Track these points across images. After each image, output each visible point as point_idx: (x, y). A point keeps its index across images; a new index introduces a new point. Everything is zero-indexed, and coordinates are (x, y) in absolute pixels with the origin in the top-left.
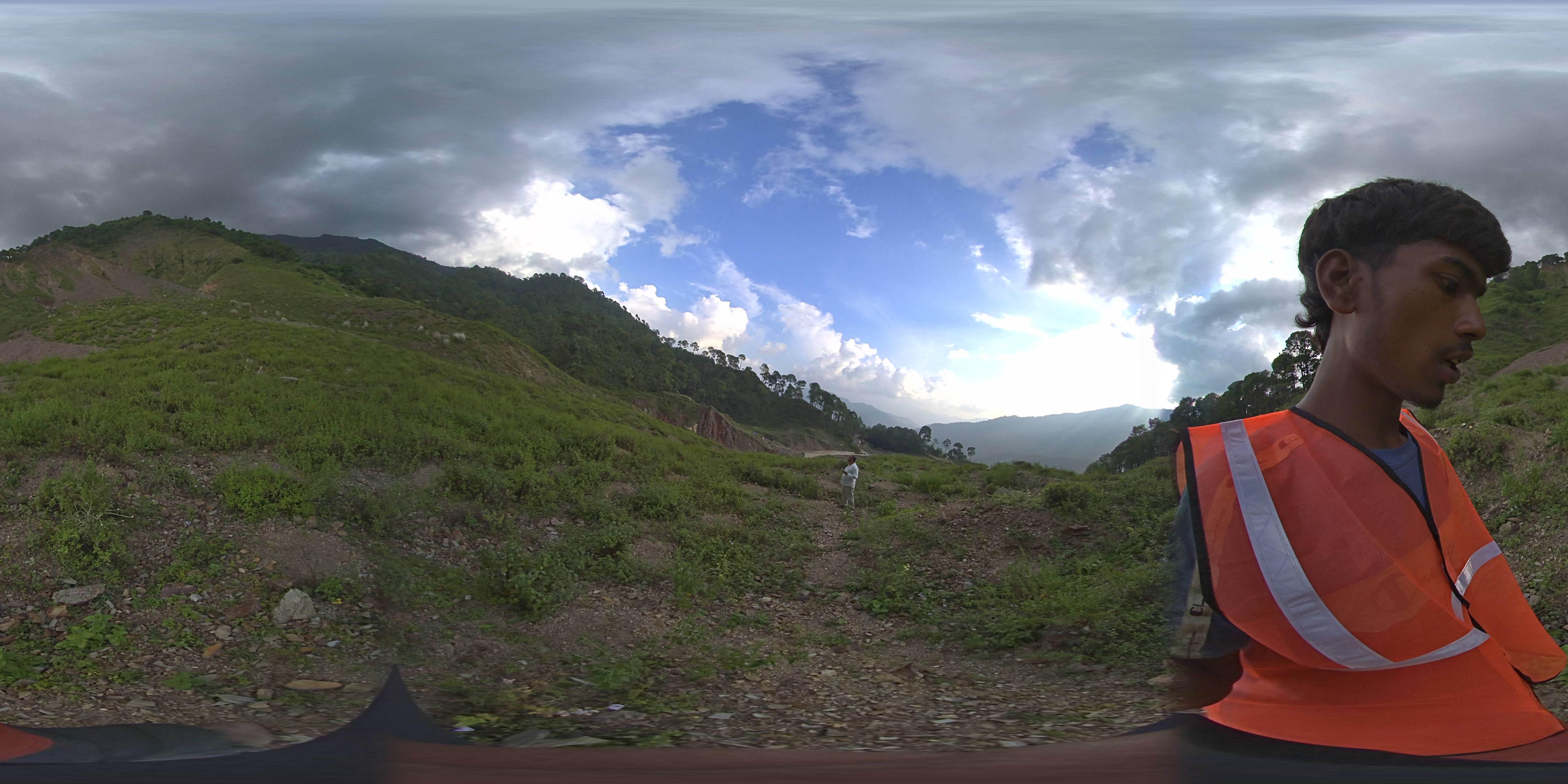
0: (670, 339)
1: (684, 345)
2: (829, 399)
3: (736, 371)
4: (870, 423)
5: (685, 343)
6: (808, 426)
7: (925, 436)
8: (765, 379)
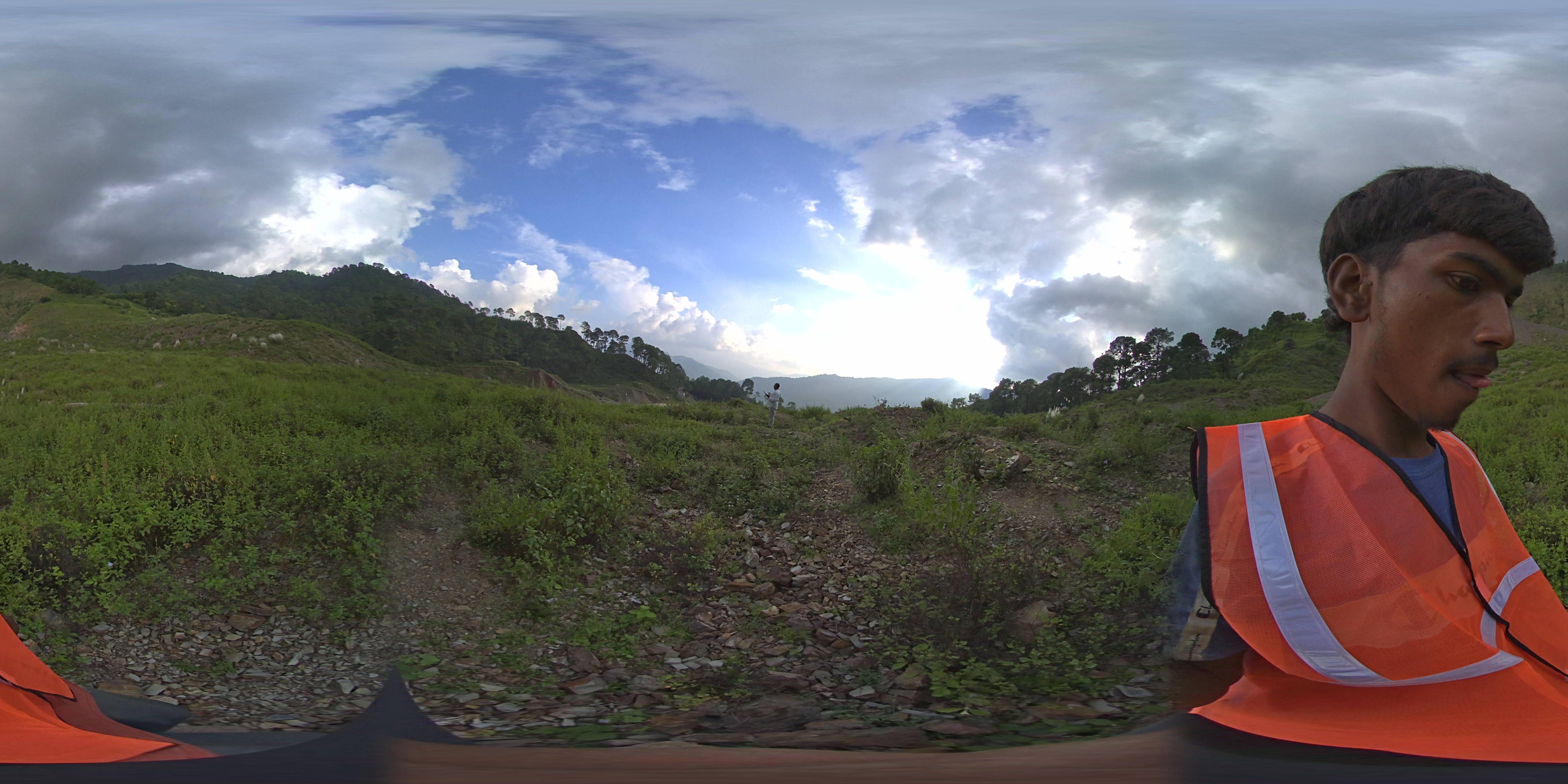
0: (483, 309)
1: (499, 312)
2: (652, 353)
3: (557, 331)
4: (693, 375)
5: (500, 310)
6: (634, 380)
7: (748, 389)
8: (587, 337)
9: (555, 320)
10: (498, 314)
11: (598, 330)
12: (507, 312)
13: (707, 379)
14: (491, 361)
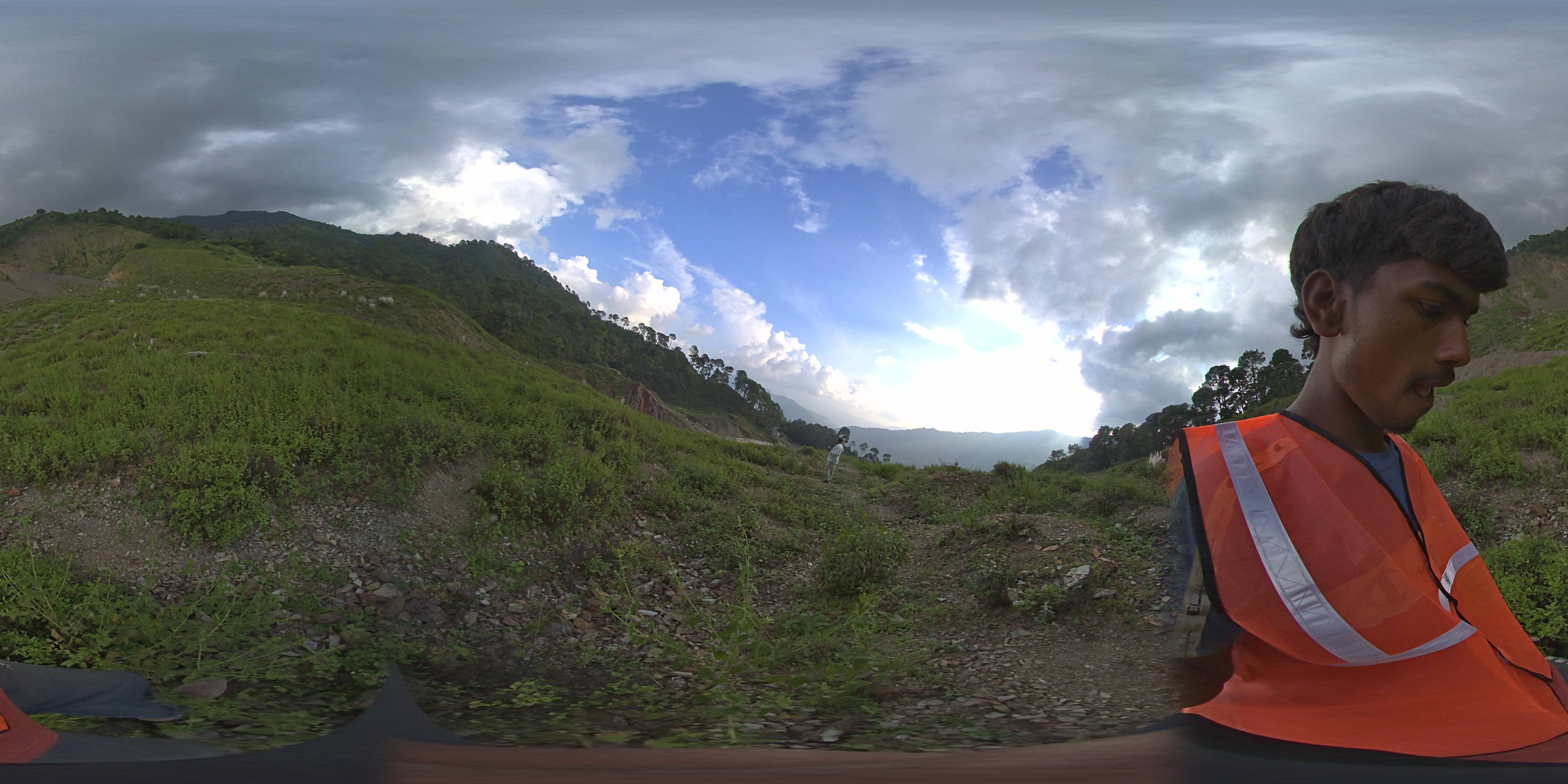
0: (599, 312)
1: (614, 318)
2: (754, 388)
3: (665, 349)
4: (790, 416)
5: (615, 317)
6: (731, 412)
7: (843, 437)
8: (693, 361)
9: (667, 338)
10: (613, 320)
11: (705, 356)
12: (622, 320)
13: (805, 422)
14: (594, 364)
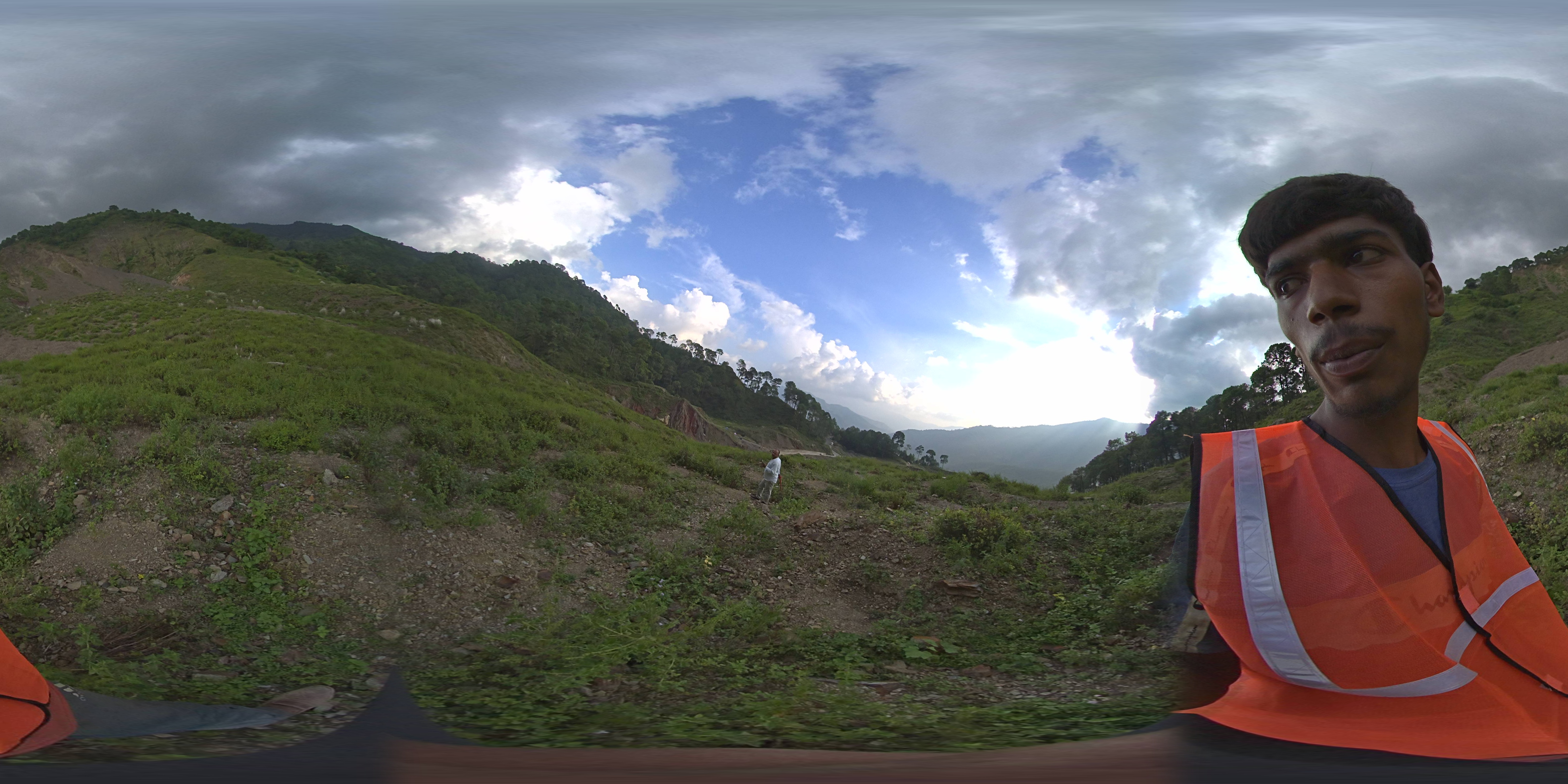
0: (649, 330)
2: (804, 399)
3: (713, 365)
4: (843, 425)
5: (663, 335)
6: (781, 424)
7: (898, 441)
8: (742, 375)
9: (714, 354)
10: (660, 338)
11: (753, 369)
12: (670, 337)
13: (858, 429)
14: (640, 382)
